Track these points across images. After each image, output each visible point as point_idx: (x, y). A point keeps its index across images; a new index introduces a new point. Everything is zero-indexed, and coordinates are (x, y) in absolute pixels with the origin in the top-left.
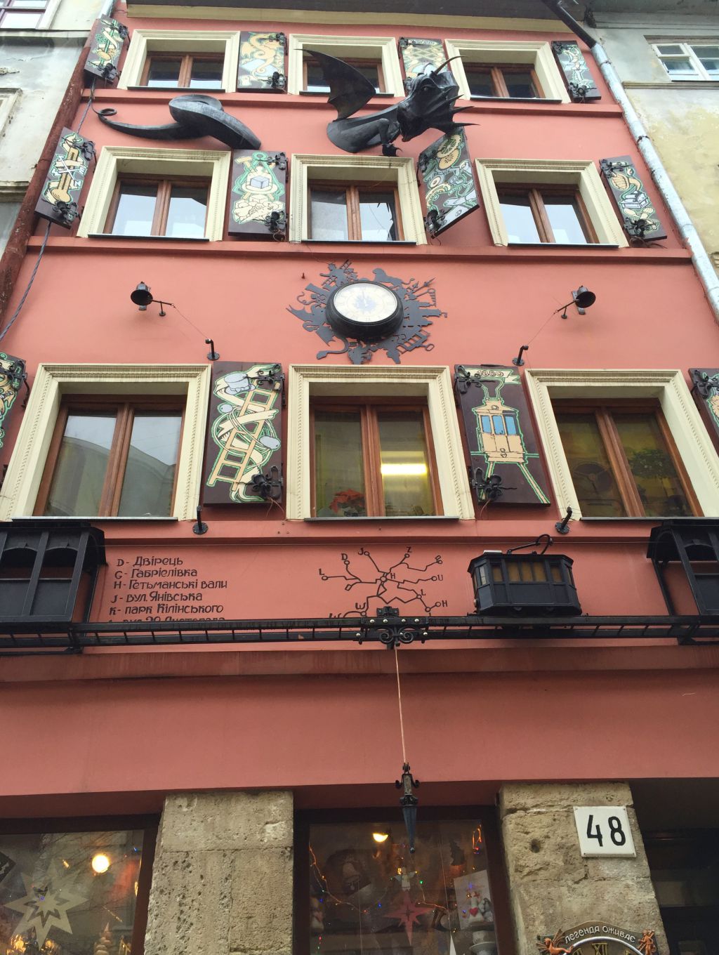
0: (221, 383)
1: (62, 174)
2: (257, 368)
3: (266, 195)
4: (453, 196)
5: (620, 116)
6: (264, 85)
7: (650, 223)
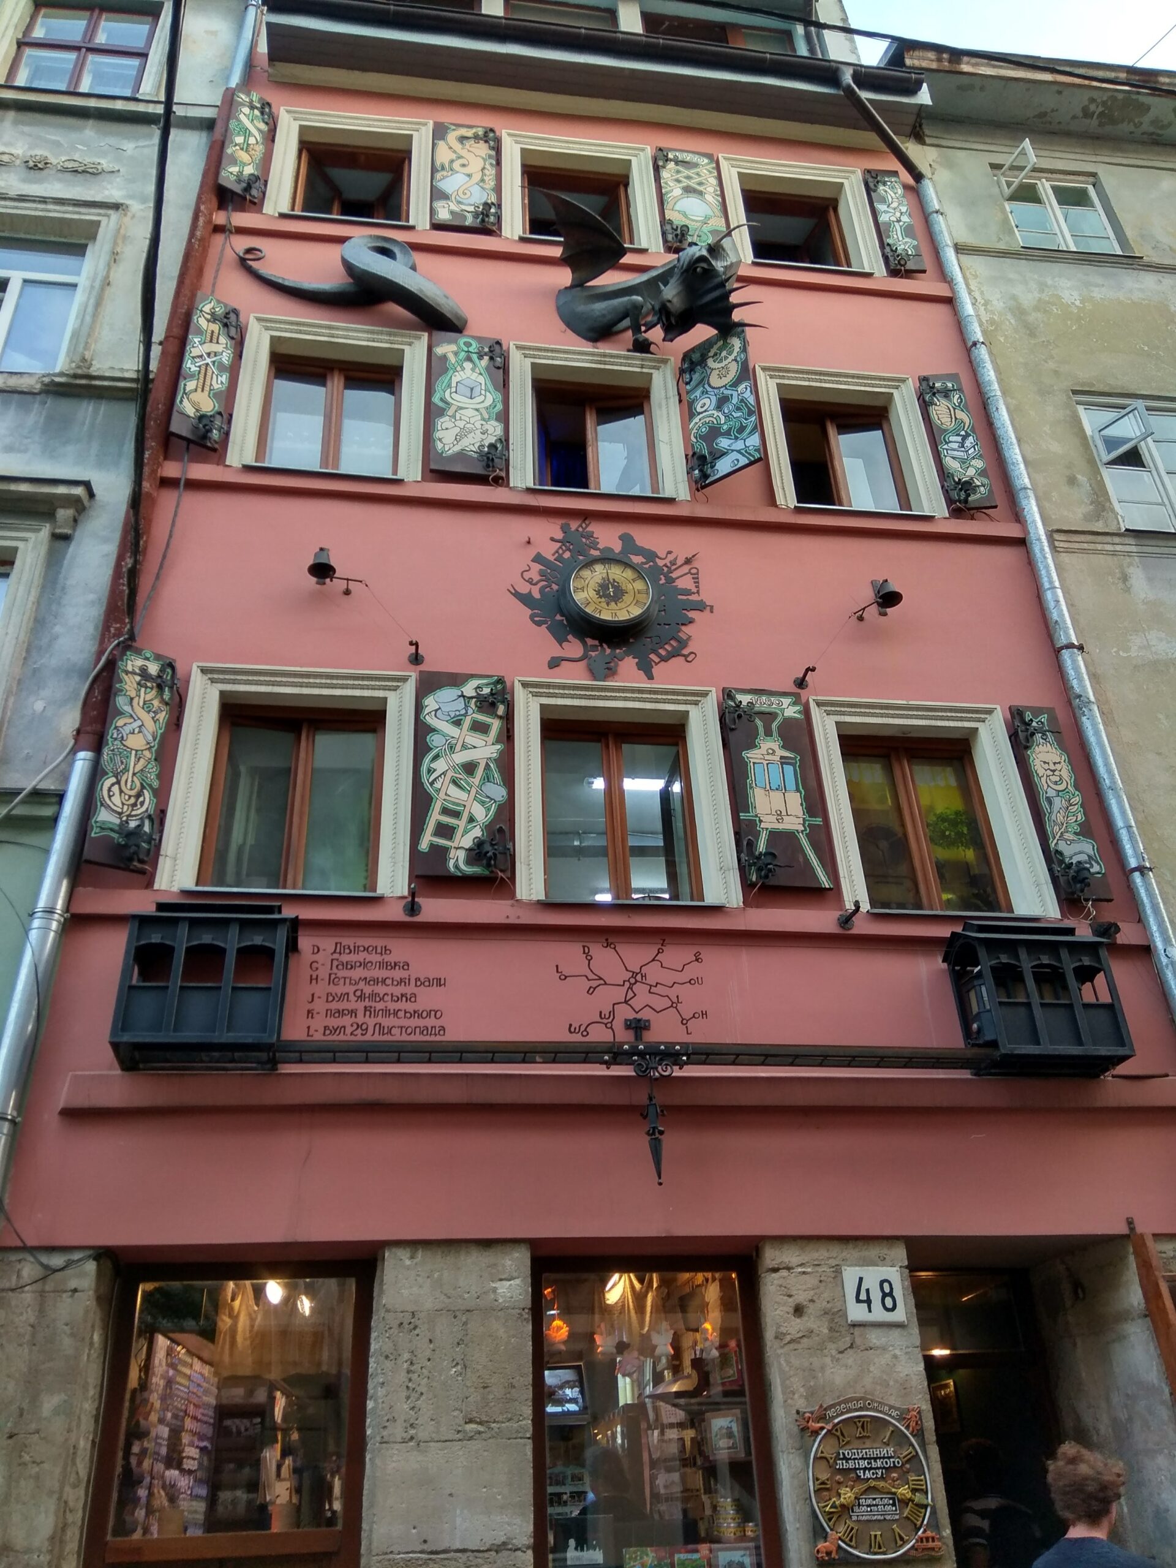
0: (430, 702)
1: (200, 367)
2: (474, 683)
3: (477, 410)
4: (727, 433)
5: (950, 301)
6: (469, 221)
7: (978, 483)
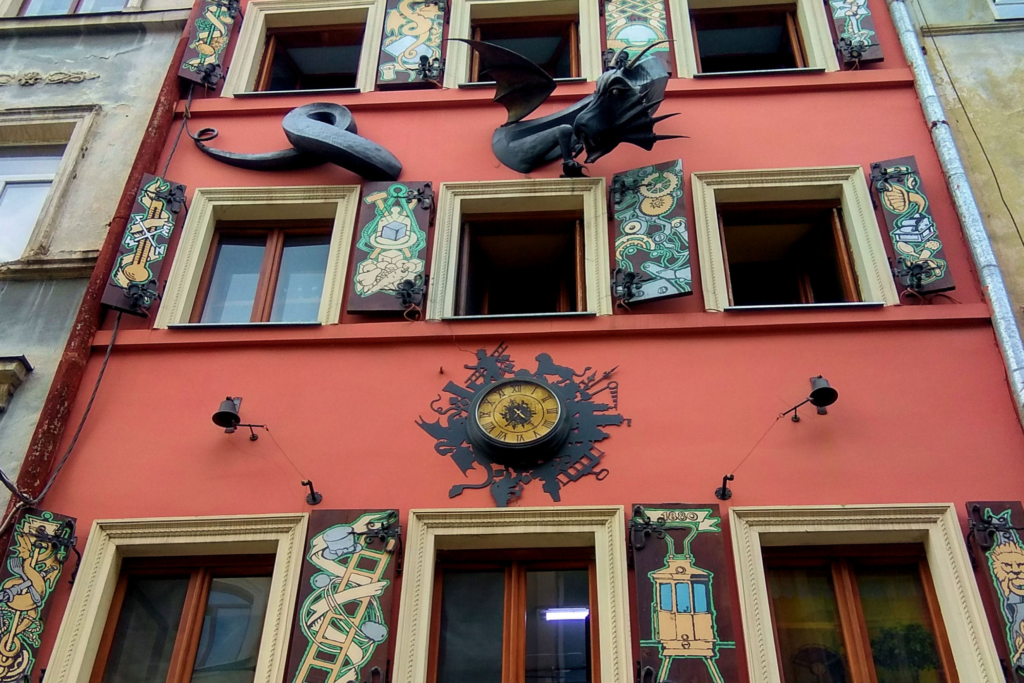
0: (319, 542)
1: (138, 241)
2: (366, 519)
3: (400, 250)
5: (910, 85)
6: (413, 77)
7: (933, 266)
